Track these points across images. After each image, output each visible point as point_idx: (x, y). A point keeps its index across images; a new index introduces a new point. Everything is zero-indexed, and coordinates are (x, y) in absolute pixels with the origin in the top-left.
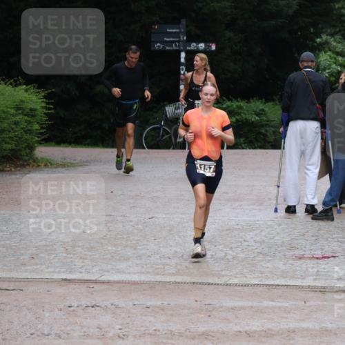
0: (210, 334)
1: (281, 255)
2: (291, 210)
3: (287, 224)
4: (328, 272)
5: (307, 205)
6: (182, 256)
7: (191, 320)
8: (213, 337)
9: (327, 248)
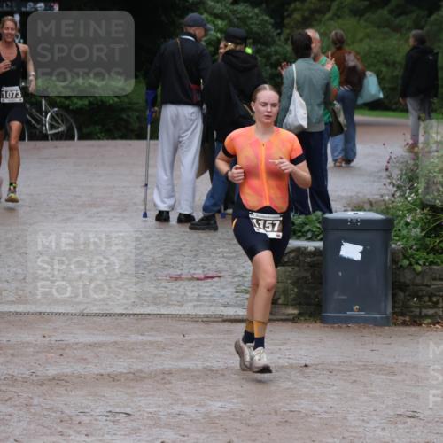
0: (63, 378)
1: (152, 275)
2: (163, 217)
3: (159, 236)
4: (211, 296)
5: (180, 214)
6: (24, 279)
7: (38, 360)
8: (66, 382)
9: (210, 266)
